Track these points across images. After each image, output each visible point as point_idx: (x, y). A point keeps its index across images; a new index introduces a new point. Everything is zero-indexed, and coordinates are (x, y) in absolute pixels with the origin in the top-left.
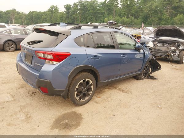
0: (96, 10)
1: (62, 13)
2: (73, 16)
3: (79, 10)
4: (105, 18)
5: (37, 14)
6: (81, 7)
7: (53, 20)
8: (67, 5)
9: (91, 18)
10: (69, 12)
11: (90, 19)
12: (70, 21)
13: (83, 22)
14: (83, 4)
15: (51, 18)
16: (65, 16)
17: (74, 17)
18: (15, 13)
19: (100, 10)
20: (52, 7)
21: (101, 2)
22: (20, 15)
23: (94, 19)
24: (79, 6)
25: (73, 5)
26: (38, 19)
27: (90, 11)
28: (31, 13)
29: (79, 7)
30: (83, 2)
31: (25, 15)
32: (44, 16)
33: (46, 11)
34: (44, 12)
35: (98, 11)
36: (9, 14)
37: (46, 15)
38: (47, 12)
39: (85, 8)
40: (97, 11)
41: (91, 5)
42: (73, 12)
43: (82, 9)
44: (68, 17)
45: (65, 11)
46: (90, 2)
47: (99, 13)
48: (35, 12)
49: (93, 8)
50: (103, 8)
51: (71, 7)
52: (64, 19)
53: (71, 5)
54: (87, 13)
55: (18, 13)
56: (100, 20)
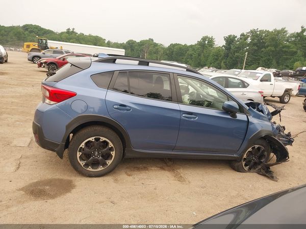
0: (281, 46)
1: (219, 49)
2: (236, 54)
3: (249, 45)
4: (295, 62)
5: (180, 48)
6: (253, 40)
7: (202, 59)
8: (230, 36)
9: (269, 60)
10: (230, 48)
11: (266, 61)
12: (229, 62)
13: (251, 65)
14: (257, 36)
15: (199, 55)
16: (222, 53)
17: (238, 57)
18: (151, 45)
19: (288, 47)
20: (204, 39)
21: (292, 34)
22: (156, 47)
23: (274, 62)
24: (250, 38)
25: (239, 37)
26: (180, 55)
27: (269, 48)
28: (173, 46)
29: (249, 40)
30: (258, 33)
31: (163, 48)
32: (190, 52)
33: (193, 44)
34: (191, 46)
35: (284, 49)
36: (143, 45)
37: (194, 49)
38: (196, 45)
39: (260, 42)
40: (283, 47)
41: (273, 38)
42: (238, 48)
43: (255, 44)
44: (227, 56)
45: (224, 46)
46: (272, 32)
47: (286, 52)
48: (179, 44)
49: (276, 43)
50: (296, 44)
51: (236, 39)
52: (220, 58)
53: (236, 37)
54: (262, 51)
55: (156, 45)
56: (285, 64)
